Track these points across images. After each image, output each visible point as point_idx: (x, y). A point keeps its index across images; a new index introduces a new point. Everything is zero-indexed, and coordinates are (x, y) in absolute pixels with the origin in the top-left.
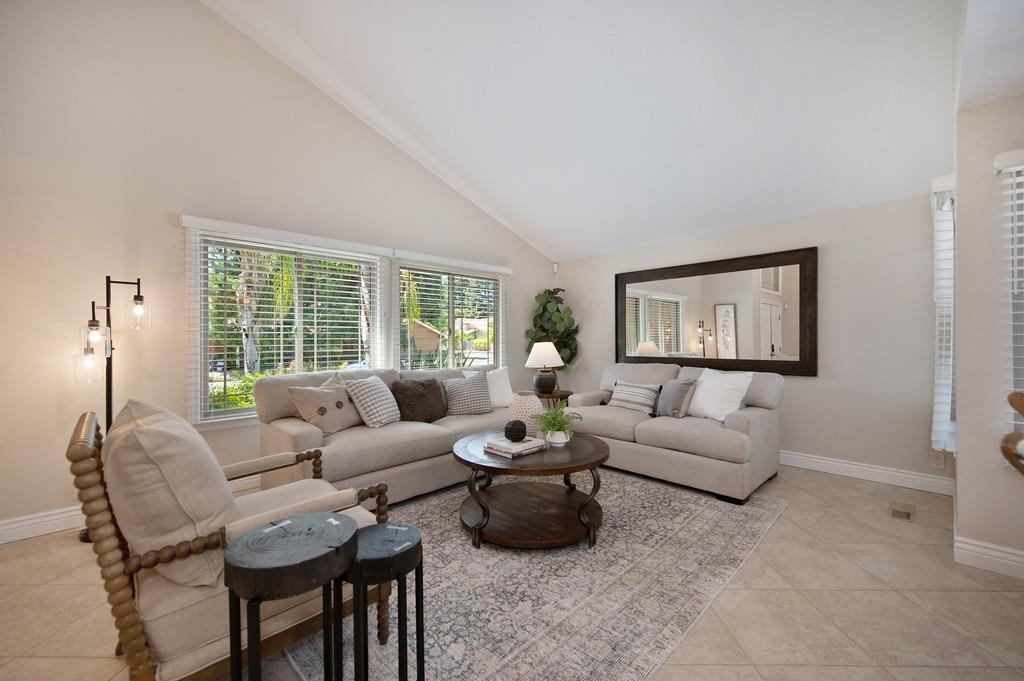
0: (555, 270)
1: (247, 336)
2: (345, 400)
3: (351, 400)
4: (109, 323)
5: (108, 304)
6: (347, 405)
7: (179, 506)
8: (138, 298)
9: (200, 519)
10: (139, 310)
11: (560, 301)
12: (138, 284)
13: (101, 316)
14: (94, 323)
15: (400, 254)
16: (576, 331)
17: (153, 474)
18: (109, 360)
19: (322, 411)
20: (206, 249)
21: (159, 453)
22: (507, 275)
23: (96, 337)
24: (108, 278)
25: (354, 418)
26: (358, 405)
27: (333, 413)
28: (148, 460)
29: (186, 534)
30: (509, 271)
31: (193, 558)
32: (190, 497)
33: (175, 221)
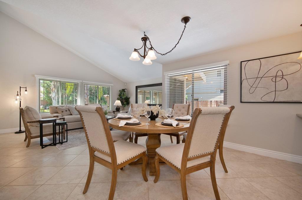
0: (126, 84)
1: (54, 99)
2: (68, 110)
3: (69, 110)
4: (20, 95)
5: (20, 91)
6: (68, 111)
7: (34, 117)
8: (26, 90)
9: (37, 119)
10: (26, 93)
11: (125, 92)
12: (26, 88)
13: (19, 94)
14: (18, 95)
15: (84, 81)
16: (129, 98)
17: (30, 113)
18: (20, 102)
19: (62, 112)
20: (40, 81)
21: (32, 110)
22: (112, 86)
23: (18, 97)
24: (20, 87)
25: (70, 113)
26: (71, 111)
27: (65, 112)
28: (30, 111)
29: (35, 120)
30: (112, 85)
31: (35, 123)
32: (35, 116)
33: (33, 76)
